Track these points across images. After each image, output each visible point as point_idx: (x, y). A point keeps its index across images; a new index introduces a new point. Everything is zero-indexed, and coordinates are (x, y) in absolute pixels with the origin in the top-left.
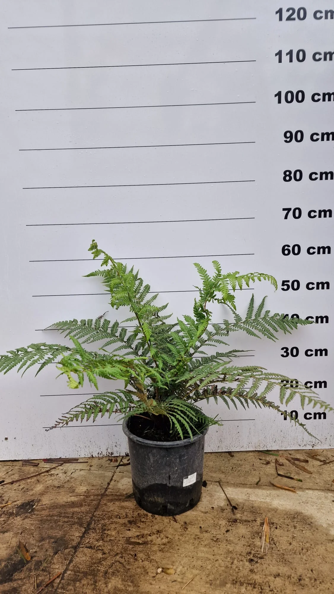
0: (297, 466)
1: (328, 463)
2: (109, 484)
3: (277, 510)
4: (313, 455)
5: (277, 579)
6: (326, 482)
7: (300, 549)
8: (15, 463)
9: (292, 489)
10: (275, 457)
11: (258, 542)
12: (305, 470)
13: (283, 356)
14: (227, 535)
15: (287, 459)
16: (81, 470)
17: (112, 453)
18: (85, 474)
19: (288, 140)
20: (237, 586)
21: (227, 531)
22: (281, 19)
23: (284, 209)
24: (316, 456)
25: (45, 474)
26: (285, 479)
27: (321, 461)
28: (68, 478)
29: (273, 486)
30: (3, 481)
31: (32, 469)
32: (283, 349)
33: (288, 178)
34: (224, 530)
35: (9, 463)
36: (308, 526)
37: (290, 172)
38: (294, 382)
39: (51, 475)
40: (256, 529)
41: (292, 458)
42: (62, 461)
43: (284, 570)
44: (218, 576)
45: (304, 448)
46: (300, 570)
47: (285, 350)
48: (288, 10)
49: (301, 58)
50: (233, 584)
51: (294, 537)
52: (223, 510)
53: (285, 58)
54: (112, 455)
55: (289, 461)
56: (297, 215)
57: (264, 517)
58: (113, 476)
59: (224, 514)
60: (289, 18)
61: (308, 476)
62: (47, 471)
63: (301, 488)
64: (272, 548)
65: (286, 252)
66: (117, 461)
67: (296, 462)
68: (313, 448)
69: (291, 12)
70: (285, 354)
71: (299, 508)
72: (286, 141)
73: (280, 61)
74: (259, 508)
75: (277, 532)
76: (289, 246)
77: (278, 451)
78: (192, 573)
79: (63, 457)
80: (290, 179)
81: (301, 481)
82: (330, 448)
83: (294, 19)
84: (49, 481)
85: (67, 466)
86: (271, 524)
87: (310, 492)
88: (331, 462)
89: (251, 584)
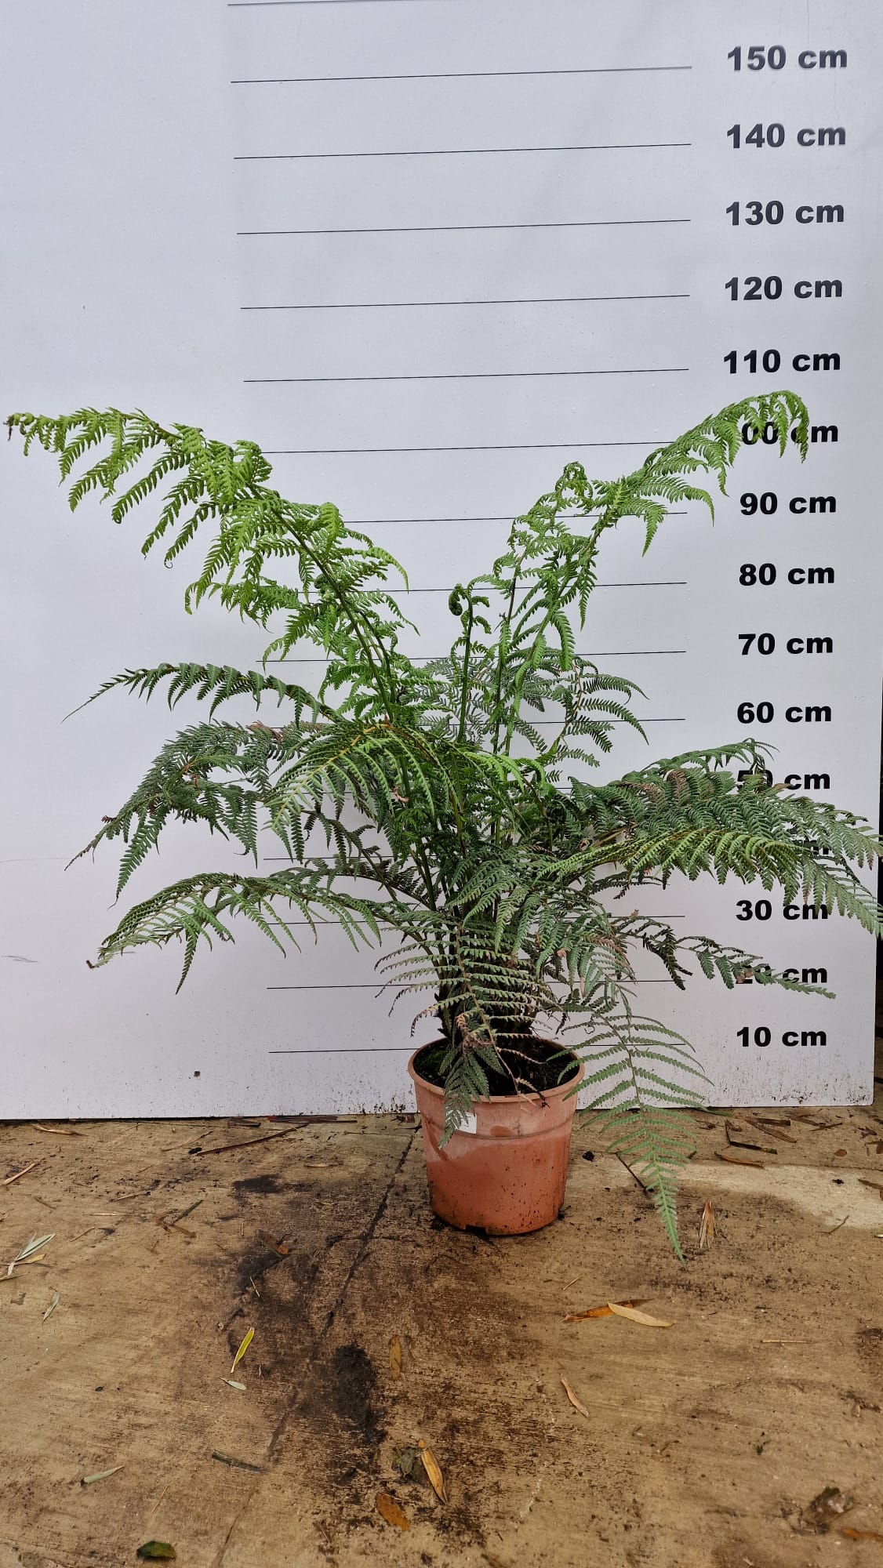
0: (768, 1132)
1: (829, 1127)
2: (405, 1154)
3: (729, 1192)
4: (801, 1115)
5: (729, 1279)
6: (822, 1155)
7: (771, 1243)
8: (213, 1123)
9: (758, 1165)
10: (725, 1118)
11: (692, 1234)
12: (784, 1137)
13: (740, 917)
14: (637, 1224)
15: (749, 1122)
16: (346, 1133)
17: (403, 1107)
18: (354, 1139)
19: (749, 509)
20: (658, 1287)
21: (637, 1220)
22: (734, 297)
23: (741, 637)
24: (806, 1116)
25: (278, 1138)
26: (745, 1151)
27: (815, 1125)
28: (324, 1145)
29: (722, 1159)
30: (200, 1149)
31: (250, 1132)
32: (740, 904)
33: (748, 579)
34: (631, 1218)
35: (201, 1123)
36: (785, 1214)
37: (753, 568)
38: (763, 970)
39: (290, 1140)
40: (689, 1217)
41: (760, 1120)
42: (307, 1120)
43: (738, 1268)
44: (624, 1275)
45: (784, 1104)
46: (770, 1269)
47: (744, 906)
48: (748, 282)
49: (771, 365)
50: (652, 1285)
51: (758, 1228)
52: (626, 1192)
53: (743, 365)
54: (403, 1112)
55: (753, 1124)
56: (766, 647)
57: (704, 1201)
58: (411, 1143)
59: (630, 1198)
60: (750, 296)
61: (789, 1145)
62: (281, 1135)
63: (773, 1163)
64: (720, 1242)
65: (746, 717)
66: (413, 1120)
67: (766, 1126)
68: (802, 1105)
69: (753, 284)
70: (745, 914)
71: (769, 1190)
72: (745, 512)
73: (733, 370)
74: (696, 1190)
75: (729, 1222)
76: (750, 705)
77: (731, 1108)
78: (578, 1271)
79: (307, 1113)
80: (753, 581)
81: (774, 1152)
82: (834, 1104)
83: (759, 297)
84: (289, 1150)
85: (316, 1128)
86: (716, 1210)
87: (793, 1168)
88: (834, 1125)
89: (683, 1286)
